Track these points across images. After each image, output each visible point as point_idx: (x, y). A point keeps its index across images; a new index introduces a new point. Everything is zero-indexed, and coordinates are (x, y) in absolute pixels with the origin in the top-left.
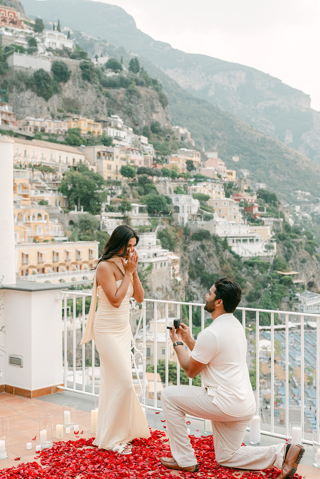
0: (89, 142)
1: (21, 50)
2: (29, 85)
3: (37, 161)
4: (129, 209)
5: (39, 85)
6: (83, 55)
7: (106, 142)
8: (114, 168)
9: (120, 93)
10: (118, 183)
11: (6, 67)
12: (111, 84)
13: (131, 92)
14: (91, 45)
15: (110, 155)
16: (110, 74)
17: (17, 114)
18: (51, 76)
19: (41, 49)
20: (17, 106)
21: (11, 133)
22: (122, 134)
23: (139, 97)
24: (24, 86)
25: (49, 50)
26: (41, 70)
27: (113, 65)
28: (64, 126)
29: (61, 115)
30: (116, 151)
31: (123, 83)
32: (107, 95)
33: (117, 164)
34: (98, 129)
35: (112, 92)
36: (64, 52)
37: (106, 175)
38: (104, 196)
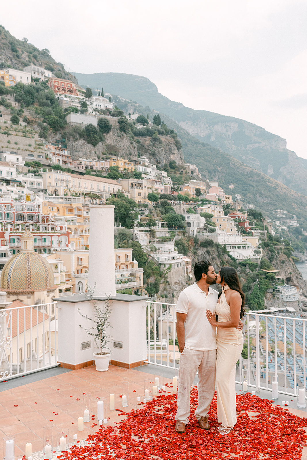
0: (125, 176)
1: (76, 111)
2: (81, 136)
3: (87, 191)
4: (154, 225)
5: (89, 136)
6: (120, 113)
7: (138, 176)
8: (143, 195)
9: (147, 140)
10: (146, 206)
11: (66, 123)
12: (140, 134)
13: (155, 140)
14: (125, 105)
15: (140, 185)
16: (139, 127)
17: (73, 157)
18: (98, 129)
19: (90, 110)
20: (73, 151)
21: (69, 171)
22: (149, 170)
23: (161, 143)
24: (78, 136)
25: (96, 110)
26: (91, 125)
27: (142, 120)
28: (107, 165)
29: (104, 157)
30: (144, 183)
31: (149, 133)
32: (138, 142)
33: (145, 192)
34: (131, 167)
35: (141, 139)
36: (107, 111)
37: (137, 200)
38: (136, 215)
